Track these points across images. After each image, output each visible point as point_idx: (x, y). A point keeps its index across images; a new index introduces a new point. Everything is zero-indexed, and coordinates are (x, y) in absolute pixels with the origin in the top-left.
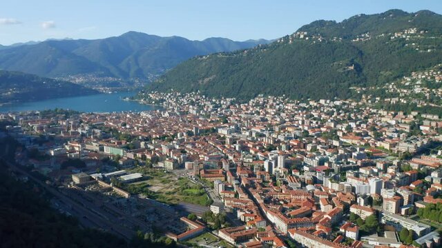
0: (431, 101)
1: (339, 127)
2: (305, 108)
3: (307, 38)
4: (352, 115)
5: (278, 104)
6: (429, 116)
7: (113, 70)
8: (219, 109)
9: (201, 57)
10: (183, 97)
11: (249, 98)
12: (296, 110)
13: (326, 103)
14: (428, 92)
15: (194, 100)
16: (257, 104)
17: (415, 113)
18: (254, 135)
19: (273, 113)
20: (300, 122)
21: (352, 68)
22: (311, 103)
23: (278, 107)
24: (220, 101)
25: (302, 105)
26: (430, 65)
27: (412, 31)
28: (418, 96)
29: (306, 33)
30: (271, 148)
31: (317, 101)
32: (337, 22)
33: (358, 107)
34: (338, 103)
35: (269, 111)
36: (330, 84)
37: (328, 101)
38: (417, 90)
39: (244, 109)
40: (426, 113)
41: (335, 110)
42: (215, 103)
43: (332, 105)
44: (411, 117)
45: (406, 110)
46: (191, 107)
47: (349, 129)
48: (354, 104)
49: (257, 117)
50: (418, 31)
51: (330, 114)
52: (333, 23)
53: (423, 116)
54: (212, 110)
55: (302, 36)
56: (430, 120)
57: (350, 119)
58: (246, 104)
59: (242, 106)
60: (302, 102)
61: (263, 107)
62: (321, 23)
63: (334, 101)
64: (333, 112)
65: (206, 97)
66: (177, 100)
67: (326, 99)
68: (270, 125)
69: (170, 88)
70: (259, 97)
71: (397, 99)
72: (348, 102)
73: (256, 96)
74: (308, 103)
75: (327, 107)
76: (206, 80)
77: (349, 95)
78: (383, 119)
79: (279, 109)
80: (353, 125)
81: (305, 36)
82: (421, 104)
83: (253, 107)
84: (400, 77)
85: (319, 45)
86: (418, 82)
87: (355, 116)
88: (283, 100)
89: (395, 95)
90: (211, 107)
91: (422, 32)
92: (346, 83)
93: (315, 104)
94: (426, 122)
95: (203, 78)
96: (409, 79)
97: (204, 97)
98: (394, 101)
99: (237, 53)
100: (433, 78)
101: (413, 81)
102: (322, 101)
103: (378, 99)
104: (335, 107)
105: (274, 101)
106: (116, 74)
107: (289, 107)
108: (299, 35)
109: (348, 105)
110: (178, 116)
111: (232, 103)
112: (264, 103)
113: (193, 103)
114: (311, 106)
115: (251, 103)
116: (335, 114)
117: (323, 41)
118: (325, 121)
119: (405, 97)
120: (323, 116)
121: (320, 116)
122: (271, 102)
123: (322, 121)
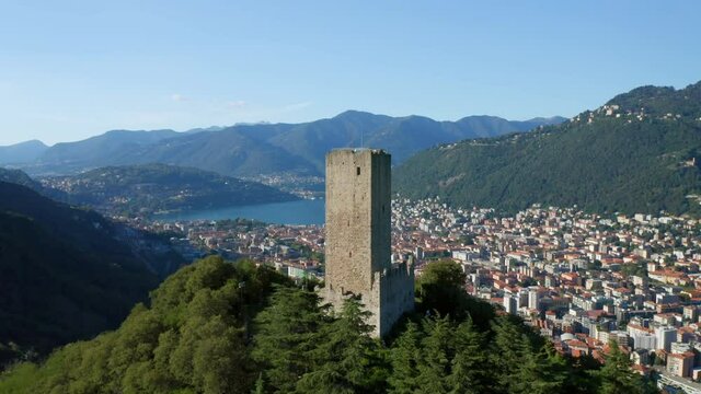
1: (655, 257)
2: (607, 227)
3: (618, 116)
4: (684, 240)
5: (565, 220)
8: (465, 225)
9: (445, 146)
10: (413, 206)
11: (517, 209)
12: (593, 229)
13: (645, 219)
15: (429, 210)
16: (529, 219)
18: (507, 263)
19: (551, 233)
20: (592, 248)
21: (692, 163)
22: (621, 219)
23: (563, 223)
24: (469, 213)
25: (603, 222)
29: (616, 107)
30: (527, 283)
31: (631, 216)
32: (677, 89)
34: (664, 220)
35: (547, 229)
36: (654, 190)
37: (649, 217)
39: (507, 225)
41: (657, 231)
42: (461, 216)
43: (654, 222)
46: (423, 220)
47: (671, 261)
48: (691, 222)
49: (523, 239)
51: (646, 237)
52: (668, 91)
54: (455, 226)
55: (609, 112)
57: (679, 246)
58: (512, 219)
59: (504, 221)
60: (605, 217)
61: (538, 223)
62: (648, 91)
63: (658, 217)
64: (654, 233)
65: (448, 206)
66: (404, 209)
67: (645, 213)
68: (540, 251)
69: (395, 192)
70: (534, 209)
72: (681, 219)
73: (528, 206)
74: (614, 219)
75: (646, 226)
76: (450, 181)
77: (685, 207)
79: (565, 228)
80: (680, 255)
81: (615, 112)
83: (521, 223)
85: (637, 126)
87: (689, 240)
88: (574, 213)
90: (454, 221)
92: (682, 188)
93: (627, 221)
95: (446, 178)
97: (445, 206)
99: (502, 138)
102: (639, 217)
104: (660, 226)
105: (558, 214)
107: (582, 225)
108: (605, 111)
109: (682, 223)
110: (399, 232)
111: (488, 217)
112: (542, 217)
113: (426, 216)
114: (619, 224)
115: (518, 216)
116: (656, 238)
117: (645, 119)
118: (634, 247)
120: (635, 240)
121: (629, 240)
122: (552, 216)
123: (630, 248)
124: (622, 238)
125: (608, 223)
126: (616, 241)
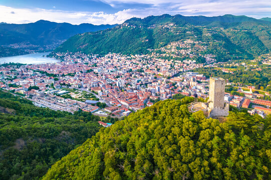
0: (178, 55)
2: (129, 59)
5: (118, 57)
6: (178, 61)
9: (80, 34)
10: (74, 54)
11: (105, 54)
14: (177, 51)
16: (109, 57)
17: (172, 60)
18: (110, 71)
19: (116, 61)
21: (147, 40)
22: (132, 56)
24: (91, 56)
26: (178, 40)
27: (172, 25)
28: (173, 53)
30: (118, 77)
31: (134, 55)
33: (150, 58)
34: (143, 56)
35: (114, 60)
37: (139, 55)
38: (173, 50)
40: (176, 60)
43: (140, 57)
44: (171, 62)
45: (169, 58)
46: (78, 59)
47: (147, 67)
48: (149, 56)
49: (110, 63)
50: (174, 25)
52: (140, 19)
53: (175, 61)
55: (126, 25)
56: (178, 63)
57: (148, 63)
58: (104, 57)
59: (102, 58)
60: (128, 56)
61: (111, 58)
62: (134, 19)
63: (141, 55)
64: (141, 60)
65: (84, 54)
66: (71, 56)
68: (116, 67)
69: (66, 50)
71: (165, 54)
72: (146, 56)
73: (108, 53)
74: (130, 57)
76: (84, 46)
77: (147, 53)
78: (160, 63)
79: (119, 59)
80: (149, 65)
81: (128, 25)
82: (174, 56)
83: (107, 58)
84: (166, 45)
85: (134, 30)
86: (173, 47)
87: (150, 61)
88: (120, 55)
89: (165, 53)
90: (88, 59)
92: (146, 47)
93: (134, 57)
94: (176, 64)
95: (82, 45)
96: (170, 46)
98: (164, 55)
99: (97, 32)
100: (179, 45)
101: (172, 46)
102: (136, 55)
103: (158, 54)
104: (142, 58)
105: (116, 55)
107: (123, 58)
111: (97, 57)
112: (112, 56)
113: (79, 57)
115: (106, 56)
117: (136, 28)
118: (138, 64)
119: (168, 53)
120: (137, 62)
124: (134, 62)
126: (132, 62)
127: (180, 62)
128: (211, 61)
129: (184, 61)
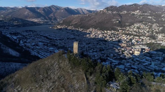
5: (96, 31)
6: (136, 37)
7: (47, 17)
12: (100, 33)
14: (138, 30)
15: (71, 29)
17: (133, 36)
21: (118, 22)
23: (95, 32)
26: (141, 22)
31: (107, 31)
33: (117, 34)
35: (93, 33)
38: (135, 30)
41: (111, 34)
42: (77, 30)
43: (111, 32)
44: (131, 37)
45: (130, 35)
50: (139, 12)
51: (109, 35)
52: (116, 7)
53: (135, 37)
55: (105, 11)
56: (136, 38)
57: (114, 37)
58: (87, 31)
62: (112, 7)
63: (112, 31)
67: (109, 31)
69: (64, 25)
71: (128, 32)
72: (115, 32)
73: (90, 28)
74: (104, 32)
75: (109, 33)
76: (75, 23)
77: (115, 30)
78: (123, 37)
79: (96, 33)
81: (106, 11)
84: (131, 25)
85: (109, 14)
86: (136, 27)
87: (116, 36)
91: (140, 12)
93: (106, 32)
94: (134, 39)
96: (133, 26)
100: (140, 26)
102: (108, 31)
103: (123, 31)
106: (48, 19)
112: (92, 31)
117: (111, 13)
119: (131, 31)
121: (106, 35)
122: (94, 30)
123: (106, 37)
124: (105, 35)
125: (103, 32)
126: (104, 35)
127: (138, 38)
128: (162, 38)
129: (141, 37)
